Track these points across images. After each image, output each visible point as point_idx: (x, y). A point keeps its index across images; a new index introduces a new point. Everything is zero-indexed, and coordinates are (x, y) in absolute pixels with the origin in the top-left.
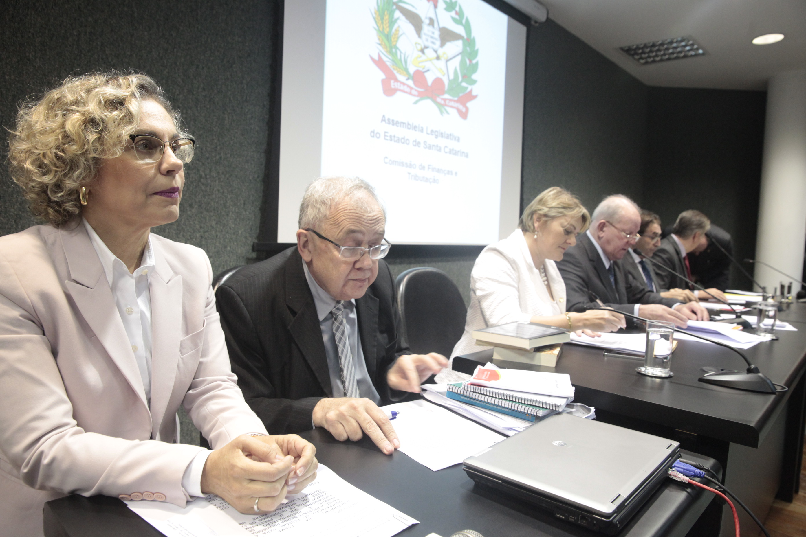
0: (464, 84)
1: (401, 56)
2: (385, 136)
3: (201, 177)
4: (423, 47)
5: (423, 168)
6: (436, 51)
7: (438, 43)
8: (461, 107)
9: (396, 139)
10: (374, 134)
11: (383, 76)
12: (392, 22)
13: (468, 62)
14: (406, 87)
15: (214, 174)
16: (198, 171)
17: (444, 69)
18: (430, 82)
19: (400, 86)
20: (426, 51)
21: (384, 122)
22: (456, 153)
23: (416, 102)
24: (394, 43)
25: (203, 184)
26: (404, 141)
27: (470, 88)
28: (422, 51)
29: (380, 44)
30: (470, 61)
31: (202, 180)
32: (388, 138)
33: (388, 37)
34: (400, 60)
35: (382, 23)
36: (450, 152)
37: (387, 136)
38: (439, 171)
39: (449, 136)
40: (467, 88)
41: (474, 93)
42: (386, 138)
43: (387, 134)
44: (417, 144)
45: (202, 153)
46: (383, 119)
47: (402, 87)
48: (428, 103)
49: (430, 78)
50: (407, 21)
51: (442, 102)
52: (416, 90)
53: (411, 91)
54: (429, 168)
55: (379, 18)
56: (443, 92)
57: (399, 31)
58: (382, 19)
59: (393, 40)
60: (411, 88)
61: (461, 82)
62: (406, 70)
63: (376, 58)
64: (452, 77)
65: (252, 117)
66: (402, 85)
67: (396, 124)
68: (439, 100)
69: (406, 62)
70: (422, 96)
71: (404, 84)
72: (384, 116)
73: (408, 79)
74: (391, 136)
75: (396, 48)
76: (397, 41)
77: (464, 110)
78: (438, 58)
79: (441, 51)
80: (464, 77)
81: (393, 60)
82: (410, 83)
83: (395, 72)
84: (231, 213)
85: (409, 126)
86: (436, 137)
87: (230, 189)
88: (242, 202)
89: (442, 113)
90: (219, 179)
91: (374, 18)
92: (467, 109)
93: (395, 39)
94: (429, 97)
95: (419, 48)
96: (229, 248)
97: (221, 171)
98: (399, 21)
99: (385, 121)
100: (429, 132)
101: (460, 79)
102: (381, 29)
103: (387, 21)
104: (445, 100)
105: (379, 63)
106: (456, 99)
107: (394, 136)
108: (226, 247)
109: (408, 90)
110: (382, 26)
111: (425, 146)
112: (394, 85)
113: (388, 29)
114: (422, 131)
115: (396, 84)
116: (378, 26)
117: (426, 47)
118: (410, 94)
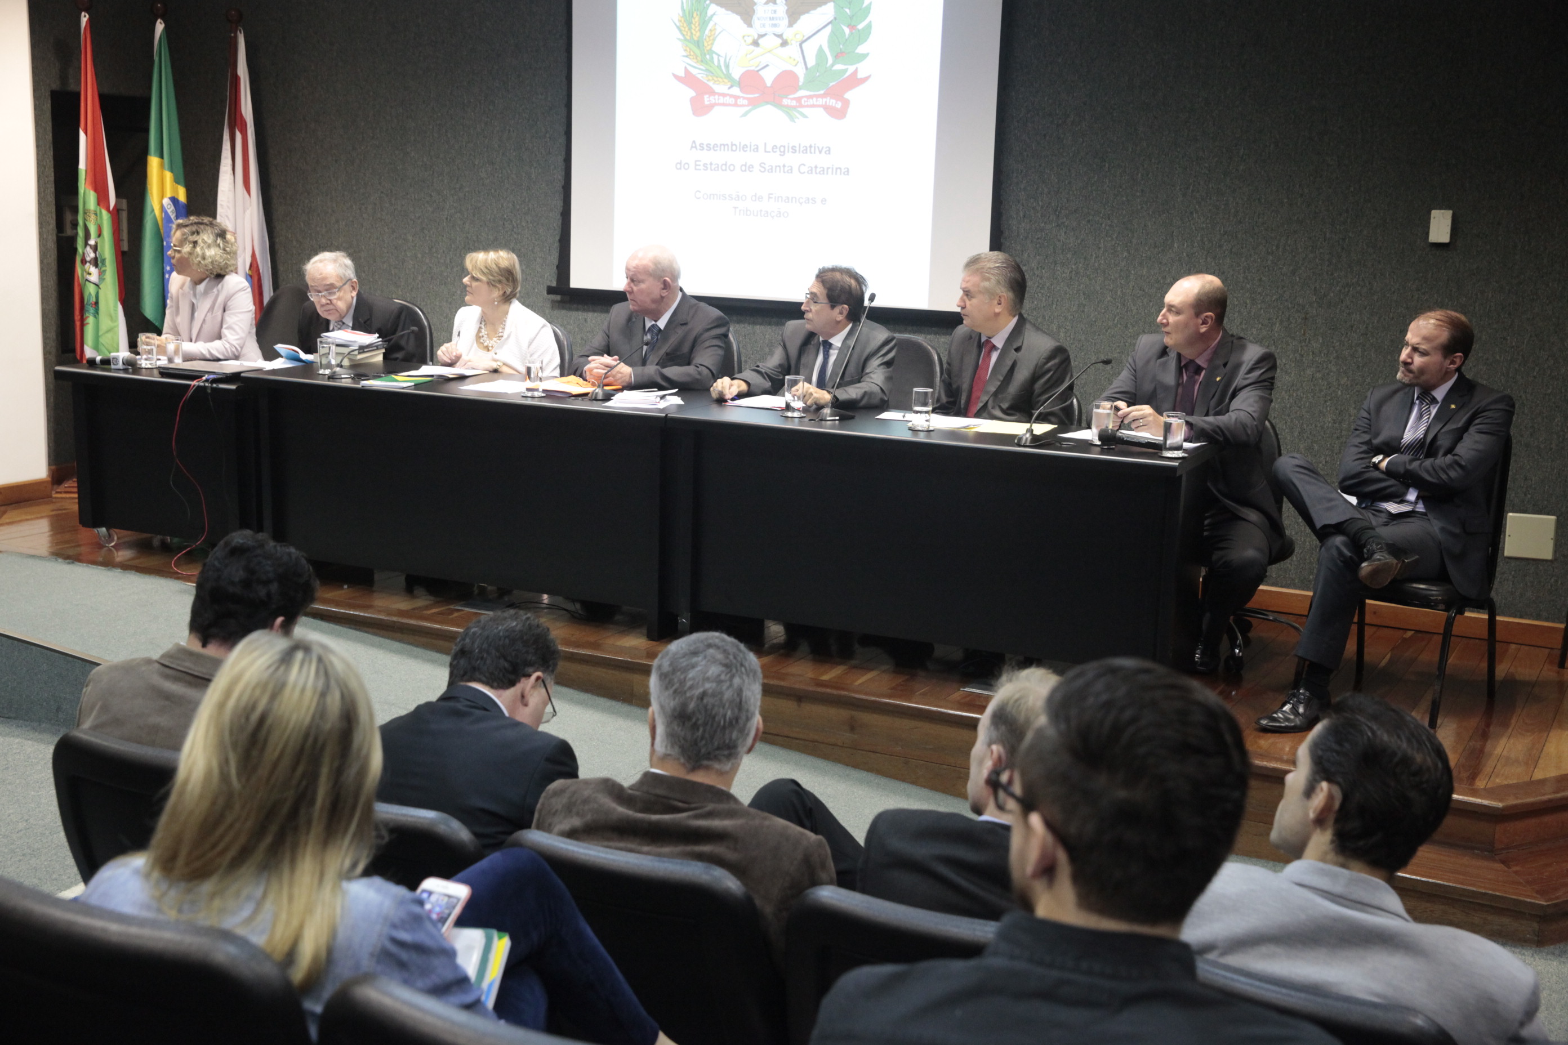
0: (839, 67)
1: (719, 60)
2: (696, 165)
3: (513, 227)
4: (756, 37)
5: (760, 198)
6: (780, 36)
7: (786, 21)
8: (832, 102)
9: (713, 167)
10: (681, 166)
11: (693, 94)
12: (704, 23)
13: (847, 31)
14: (728, 97)
15: (524, 224)
16: (511, 221)
17: (798, 56)
18: (769, 83)
19: (718, 99)
20: (760, 41)
21: (694, 149)
22: (823, 171)
23: (745, 115)
24: (708, 48)
25: (515, 233)
26: (727, 167)
27: (851, 69)
28: (756, 43)
29: (687, 56)
30: (852, 27)
31: (515, 230)
32: (702, 167)
33: (698, 44)
34: (719, 66)
35: (690, 29)
36: (810, 172)
37: (699, 165)
38: (788, 200)
39: (808, 149)
40: (846, 70)
41: (860, 75)
42: (698, 167)
43: (698, 163)
44: (748, 168)
45: (513, 205)
46: (693, 146)
47: (722, 100)
48: (768, 111)
49: (769, 77)
50: (730, 12)
51: (794, 103)
52: (744, 98)
53: (736, 101)
54: (769, 198)
55: (685, 25)
56: (796, 88)
57: (715, 29)
58: (690, 23)
59: (706, 44)
60: (736, 97)
61: (833, 65)
62: (728, 76)
63: (682, 74)
64: (811, 62)
65: (555, 167)
66: (721, 97)
67: (714, 147)
68: (785, 102)
69: (727, 66)
70: (754, 104)
71: (724, 95)
72: (694, 142)
73: (731, 87)
74: (705, 165)
75: (711, 52)
76: (712, 44)
77: (839, 105)
78: (785, 43)
79: (789, 34)
80: (838, 56)
81: (707, 70)
82: (736, 91)
83: (711, 84)
84: (538, 259)
85: (734, 148)
86: (783, 154)
87: (537, 237)
88: (548, 248)
89: (792, 119)
90: (528, 228)
91: (678, 27)
92: (846, 103)
93: (709, 43)
94: (767, 103)
95: (750, 40)
96: (536, 290)
97: (529, 221)
98: (714, 18)
99: (696, 147)
100: (769, 149)
101: (830, 61)
102: (688, 38)
103: (697, 25)
104: (799, 99)
105: (688, 79)
106: (822, 92)
107: (711, 164)
108: (534, 289)
109: (732, 101)
110: (689, 34)
111: (763, 170)
112: (709, 101)
113: (698, 34)
114: (757, 149)
115: (712, 98)
116: (683, 35)
117: (761, 36)
118: (736, 105)
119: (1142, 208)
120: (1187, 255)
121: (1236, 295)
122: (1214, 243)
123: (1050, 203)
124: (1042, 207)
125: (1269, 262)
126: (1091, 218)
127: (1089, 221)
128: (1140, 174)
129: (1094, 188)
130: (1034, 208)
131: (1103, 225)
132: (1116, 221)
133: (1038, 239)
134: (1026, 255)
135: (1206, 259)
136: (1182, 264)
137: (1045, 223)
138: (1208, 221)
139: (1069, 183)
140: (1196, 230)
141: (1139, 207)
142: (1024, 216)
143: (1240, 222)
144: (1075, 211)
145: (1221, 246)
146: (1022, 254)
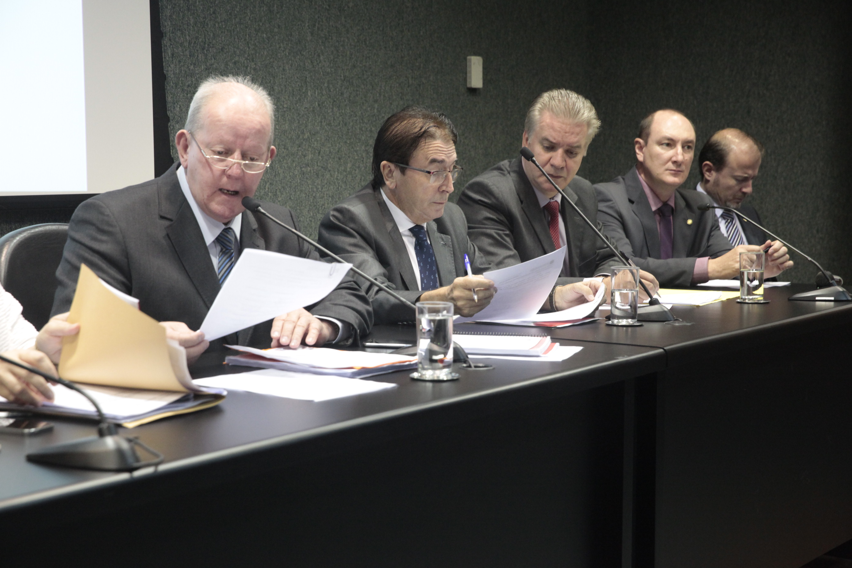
119: (280, 47)
120: (319, 105)
121: (355, 149)
122: (338, 90)
123: (197, 38)
124: (190, 43)
125: (375, 111)
126: (237, 59)
127: (235, 63)
128: (276, 6)
129: (237, 20)
130: (181, 45)
131: (249, 68)
132: (259, 64)
133: (188, 86)
134: (178, 109)
135: (333, 109)
136: (316, 116)
137: (195, 64)
138: (332, 65)
139: (214, 13)
140: (323, 75)
141: (278, 46)
142: (173, 55)
143: (354, 66)
144: (222, 49)
145: (342, 94)
146: (174, 108)
